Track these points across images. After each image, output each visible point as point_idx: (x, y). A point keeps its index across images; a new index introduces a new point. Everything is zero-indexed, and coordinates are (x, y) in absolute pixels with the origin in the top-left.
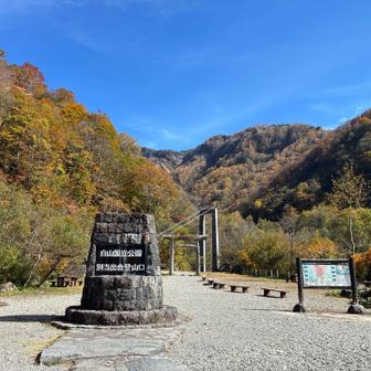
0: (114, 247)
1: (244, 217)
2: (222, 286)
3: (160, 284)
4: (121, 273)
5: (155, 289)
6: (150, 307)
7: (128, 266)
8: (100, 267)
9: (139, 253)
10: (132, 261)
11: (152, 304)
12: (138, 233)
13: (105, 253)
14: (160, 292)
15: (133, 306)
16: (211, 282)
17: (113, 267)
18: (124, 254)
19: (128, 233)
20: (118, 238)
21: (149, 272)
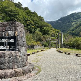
1: (70, 35)
2: (62, 52)
3: (24, 55)
4: (5, 50)
5: (20, 57)
9: (13, 41)
10: (10, 44)
11: (18, 65)
12: (12, 31)
15: (6, 67)
16: (59, 51)
19: (8, 31)
20: (3, 33)
21: (17, 49)
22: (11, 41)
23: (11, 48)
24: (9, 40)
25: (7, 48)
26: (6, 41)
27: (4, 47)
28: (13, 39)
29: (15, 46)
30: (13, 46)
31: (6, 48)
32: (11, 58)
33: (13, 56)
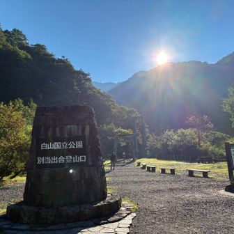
7: (69, 158)
8: (41, 160)
13: (45, 146)
17: (53, 160)
20: (57, 130)
21: (90, 163)
22: (75, 146)
24: (72, 143)
25: (68, 162)
26: (65, 145)
27: (61, 159)
28: (79, 142)
29: (85, 156)
30: (81, 156)
31: (65, 160)
32: (82, 181)
33: (87, 177)
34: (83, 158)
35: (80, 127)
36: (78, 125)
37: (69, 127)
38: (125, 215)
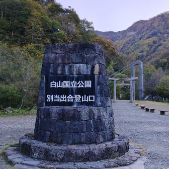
0: (64, 78)
3: (111, 115)
4: (71, 104)
5: (106, 120)
6: (101, 139)
7: (78, 97)
8: (50, 98)
9: (88, 84)
10: (82, 92)
11: (104, 137)
13: (54, 85)
14: (112, 123)
15: (83, 140)
16: (143, 108)
17: (62, 98)
18: (74, 85)
19: (76, 63)
20: (67, 68)
21: (99, 103)
22: (84, 85)
23: (85, 100)
24: (81, 82)
25: (76, 101)
26: (73, 84)
27: (70, 98)
28: (88, 82)
29: (94, 96)
30: (90, 96)
31: (74, 99)
32: (91, 121)
33: (96, 117)
34: (92, 98)
35: (89, 66)
36: (87, 64)
37: (78, 65)
38: (136, 158)
